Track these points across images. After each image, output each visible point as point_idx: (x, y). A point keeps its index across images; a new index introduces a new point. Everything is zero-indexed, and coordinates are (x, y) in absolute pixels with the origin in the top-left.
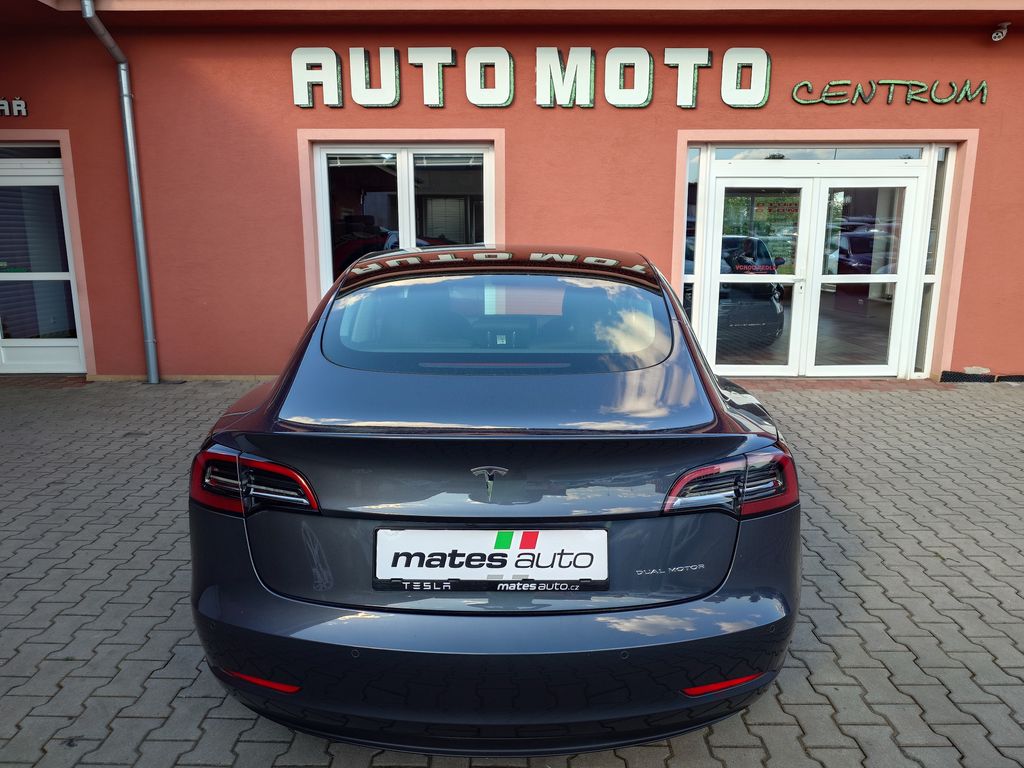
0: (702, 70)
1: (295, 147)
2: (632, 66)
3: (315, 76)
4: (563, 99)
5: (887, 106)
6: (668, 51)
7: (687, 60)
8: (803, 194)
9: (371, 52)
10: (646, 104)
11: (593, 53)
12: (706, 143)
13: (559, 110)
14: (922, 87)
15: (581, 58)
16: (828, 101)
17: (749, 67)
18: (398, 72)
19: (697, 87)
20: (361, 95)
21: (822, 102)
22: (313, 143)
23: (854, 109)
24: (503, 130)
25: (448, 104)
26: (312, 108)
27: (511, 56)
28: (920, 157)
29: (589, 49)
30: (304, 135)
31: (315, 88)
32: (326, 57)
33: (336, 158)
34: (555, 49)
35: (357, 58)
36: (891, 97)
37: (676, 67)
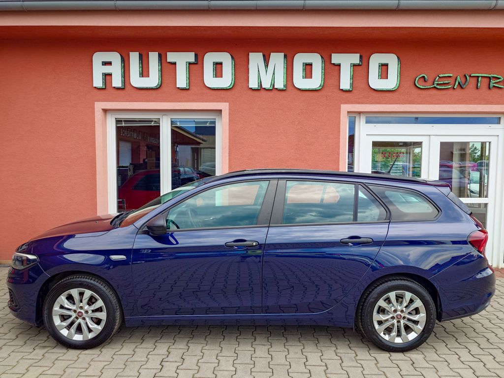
0: (355, 67)
1: (93, 113)
2: (311, 65)
3: (107, 69)
4: (266, 85)
5: (477, 91)
6: (333, 55)
7: (346, 61)
8: (424, 145)
9: (143, 54)
10: (321, 87)
11: (285, 56)
12: (360, 113)
13: (263, 92)
14: (499, 78)
15: (277, 59)
16: (438, 87)
17: (387, 65)
18: (160, 67)
19: (353, 78)
20: (136, 81)
21: (435, 87)
22: (105, 111)
23: (455, 92)
24: (228, 103)
25: (191, 88)
26: (105, 89)
27: (232, 58)
28: (499, 123)
29: (283, 54)
30: (99, 106)
31: (107, 76)
32: (115, 57)
33: (122, 121)
34: (261, 54)
35: (134, 57)
36: (479, 84)
37: (339, 65)
